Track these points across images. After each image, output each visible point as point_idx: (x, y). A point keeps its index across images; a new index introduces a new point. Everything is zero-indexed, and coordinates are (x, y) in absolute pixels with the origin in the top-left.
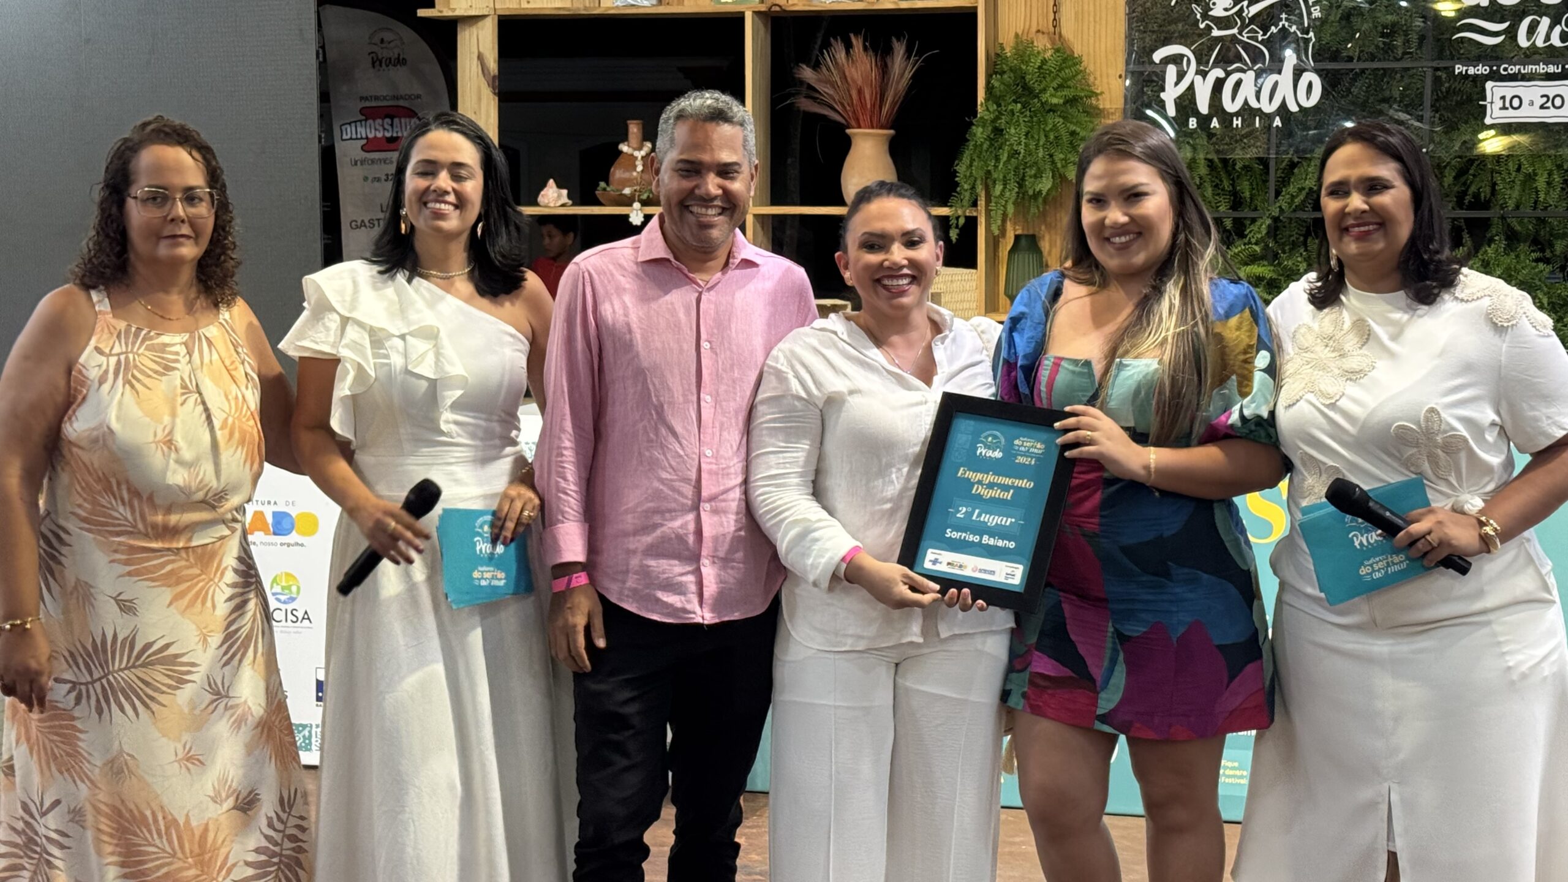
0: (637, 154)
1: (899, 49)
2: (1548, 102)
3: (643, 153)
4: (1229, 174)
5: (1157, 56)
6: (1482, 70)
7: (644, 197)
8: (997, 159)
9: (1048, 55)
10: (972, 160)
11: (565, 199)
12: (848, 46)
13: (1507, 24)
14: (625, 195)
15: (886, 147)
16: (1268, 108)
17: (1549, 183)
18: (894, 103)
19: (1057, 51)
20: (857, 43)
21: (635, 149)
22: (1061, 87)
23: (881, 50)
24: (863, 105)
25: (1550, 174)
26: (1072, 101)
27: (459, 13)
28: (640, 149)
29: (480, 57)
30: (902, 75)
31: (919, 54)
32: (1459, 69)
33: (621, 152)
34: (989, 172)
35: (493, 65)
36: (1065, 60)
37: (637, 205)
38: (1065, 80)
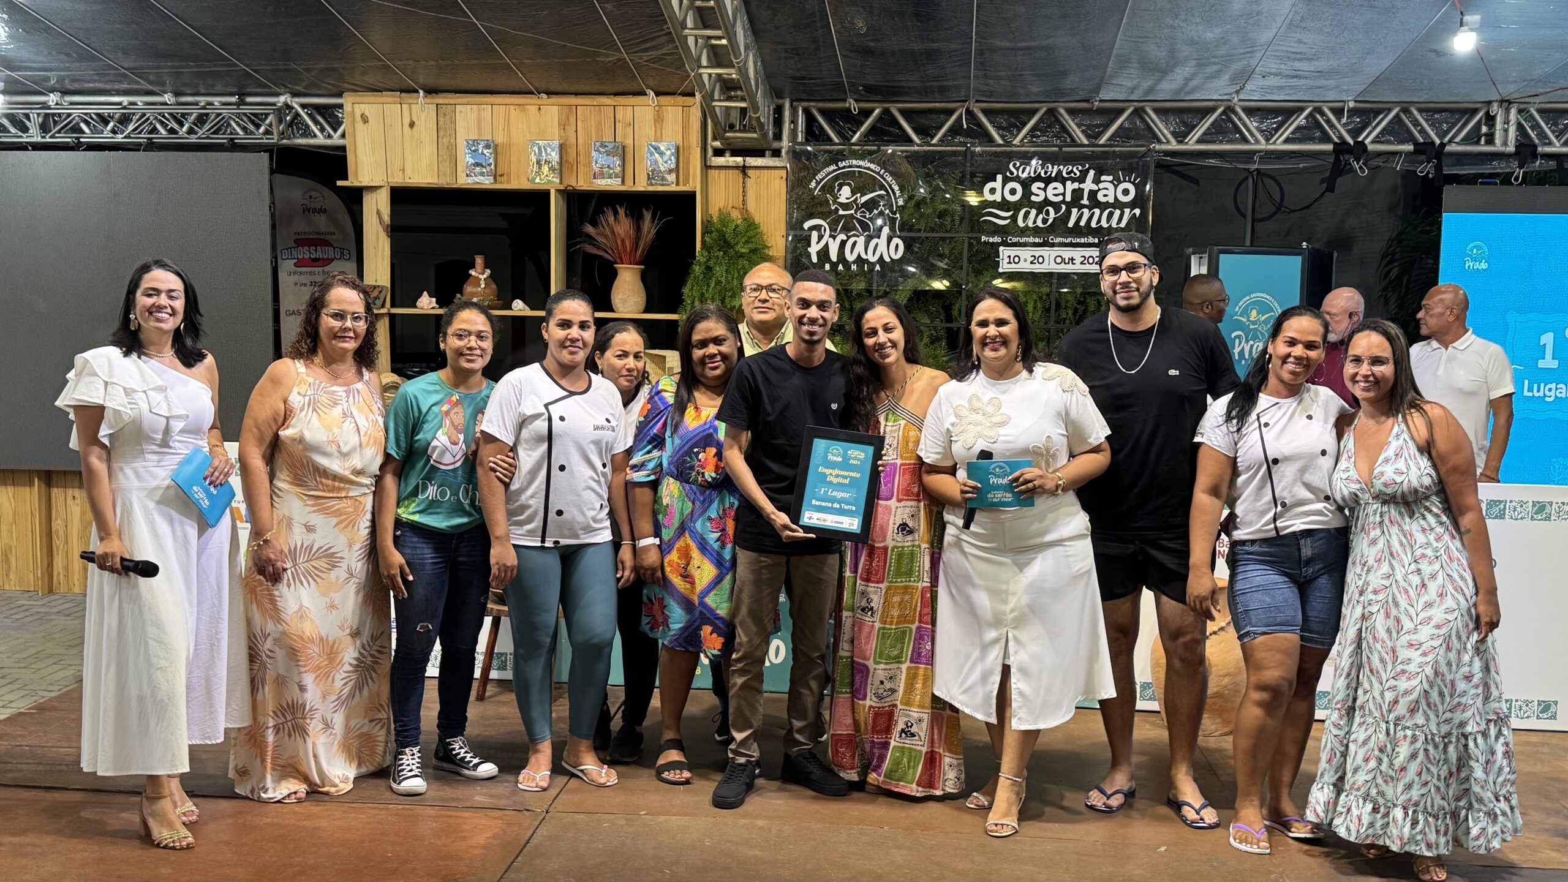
0: (481, 276)
1: (648, 216)
2: (1035, 260)
3: (486, 276)
4: (848, 298)
5: (806, 225)
6: (999, 240)
8: (708, 286)
9: (739, 222)
10: (693, 286)
11: (434, 304)
12: (616, 213)
13: (1011, 213)
15: (638, 277)
16: (873, 259)
17: (1035, 308)
18: (643, 250)
19: (745, 219)
20: (621, 212)
21: (480, 274)
22: (747, 242)
23: (636, 216)
24: (625, 251)
25: (1035, 302)
26: (754, 251)
27: (364, 184)
28: (483, 274)
29: (378, 213)
30: (649, 232)
31: (660, 219)
32: (984, 238)
33: (470, 275)
34: (703, 294)
35: (387, 218)
36: (749, 226)
38: (750, 238)
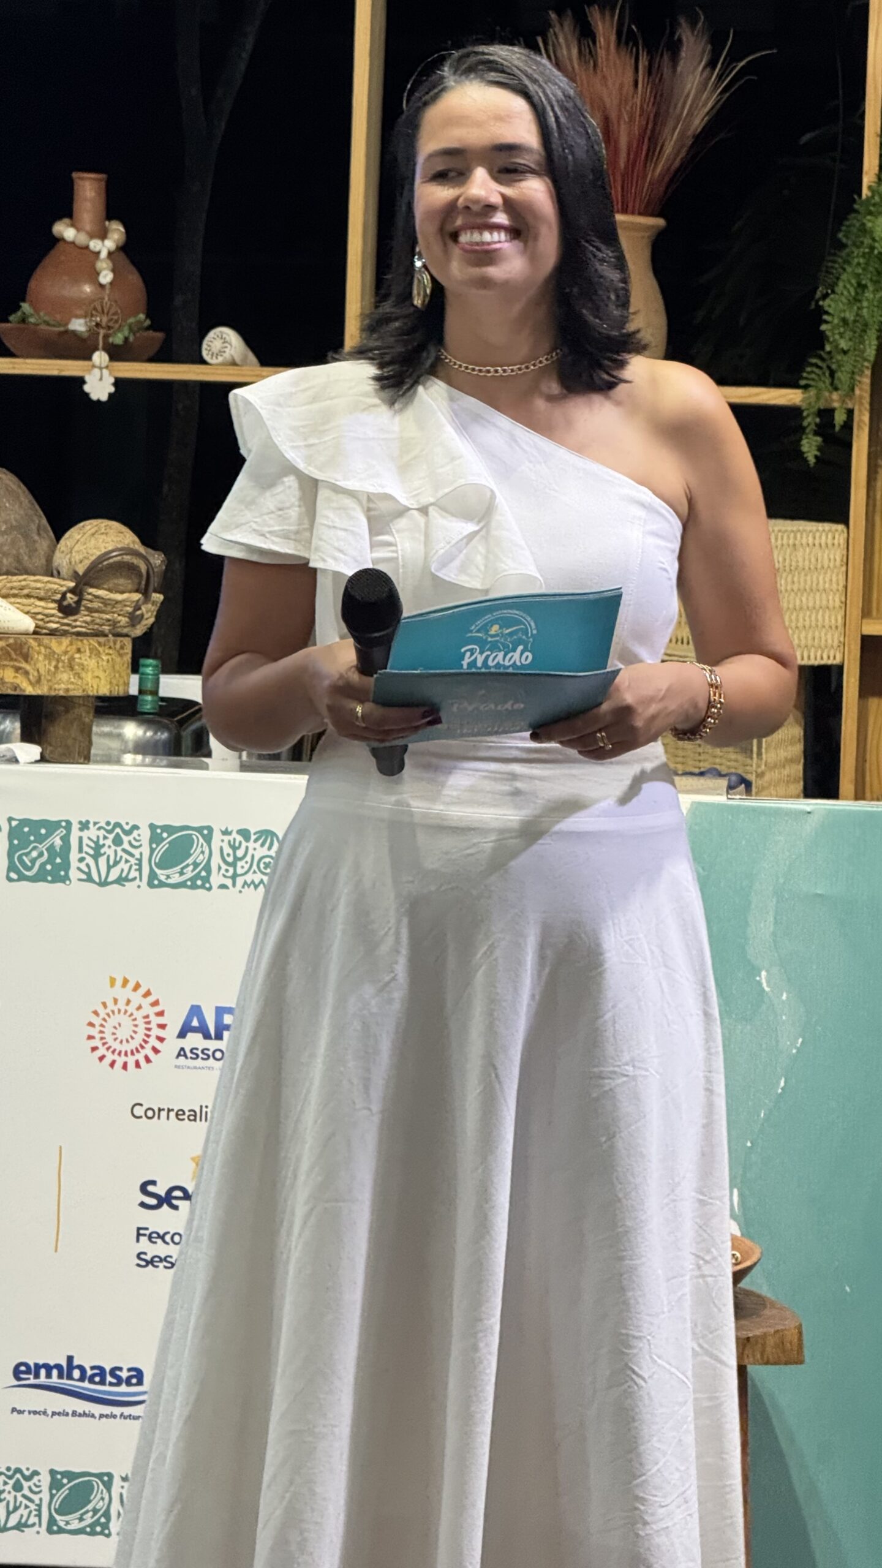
0: (95, 245)
1: (692, 44)
3: (110, 244)
7: (118, 339)
10: (861, 287)
14: (74, 333)
20: (604, 28)
21: (92, 236)
28: (103, 235)
33: (56, 240)
37: (100, 357)
